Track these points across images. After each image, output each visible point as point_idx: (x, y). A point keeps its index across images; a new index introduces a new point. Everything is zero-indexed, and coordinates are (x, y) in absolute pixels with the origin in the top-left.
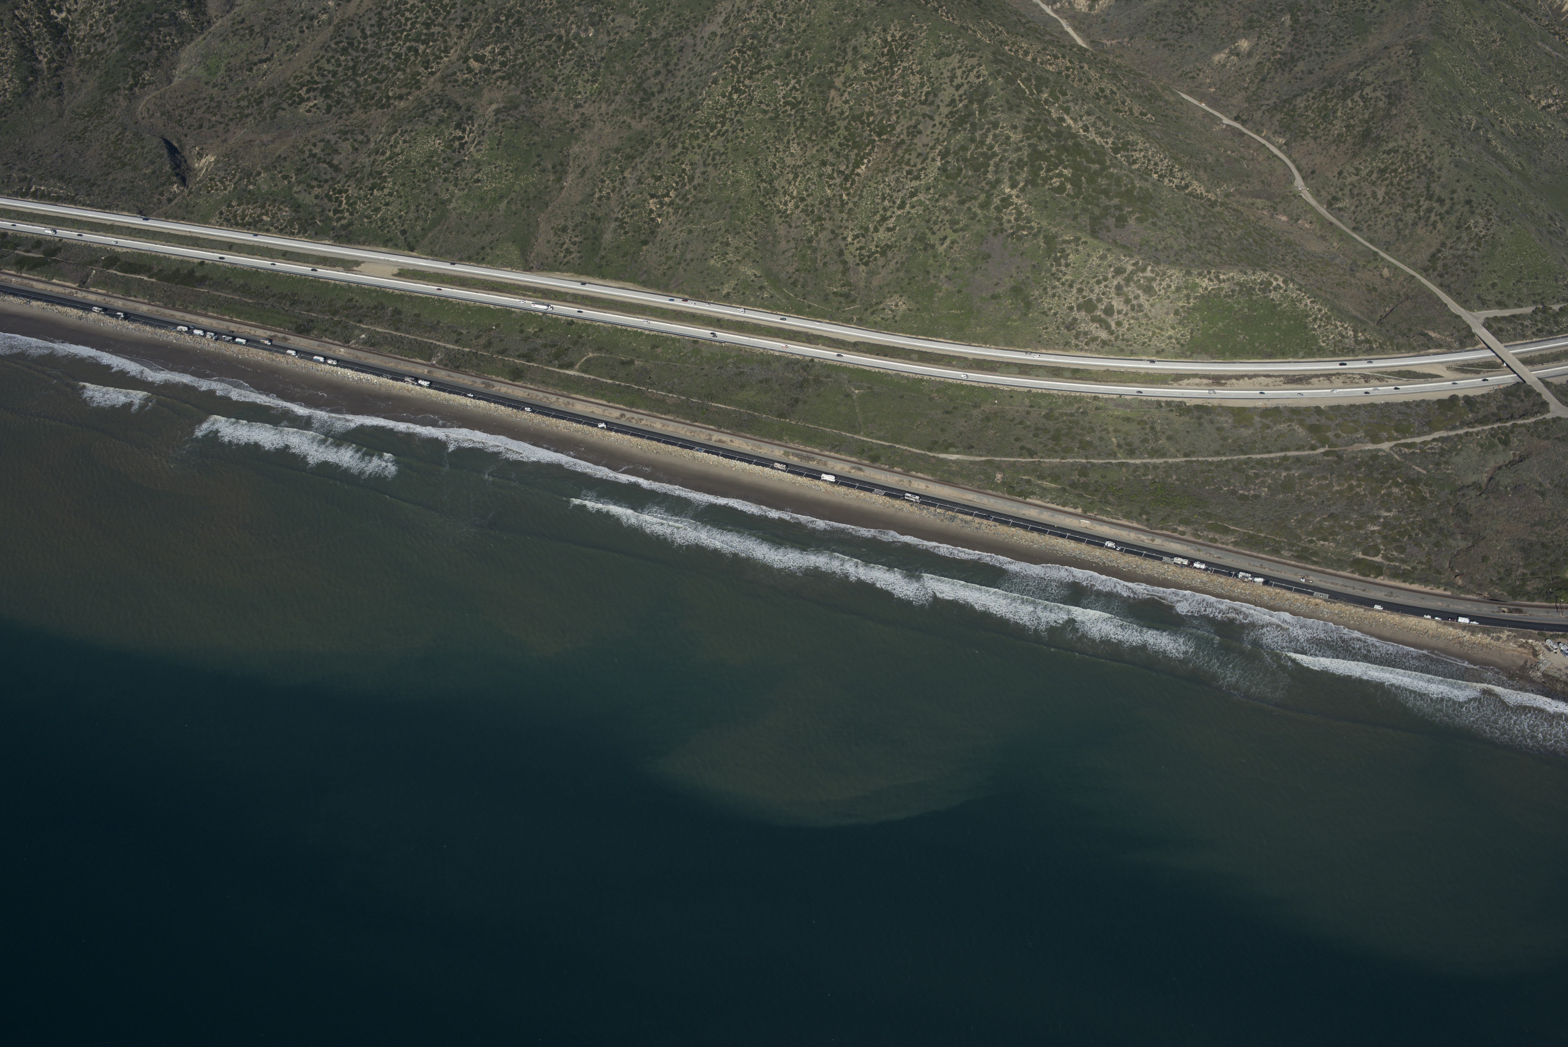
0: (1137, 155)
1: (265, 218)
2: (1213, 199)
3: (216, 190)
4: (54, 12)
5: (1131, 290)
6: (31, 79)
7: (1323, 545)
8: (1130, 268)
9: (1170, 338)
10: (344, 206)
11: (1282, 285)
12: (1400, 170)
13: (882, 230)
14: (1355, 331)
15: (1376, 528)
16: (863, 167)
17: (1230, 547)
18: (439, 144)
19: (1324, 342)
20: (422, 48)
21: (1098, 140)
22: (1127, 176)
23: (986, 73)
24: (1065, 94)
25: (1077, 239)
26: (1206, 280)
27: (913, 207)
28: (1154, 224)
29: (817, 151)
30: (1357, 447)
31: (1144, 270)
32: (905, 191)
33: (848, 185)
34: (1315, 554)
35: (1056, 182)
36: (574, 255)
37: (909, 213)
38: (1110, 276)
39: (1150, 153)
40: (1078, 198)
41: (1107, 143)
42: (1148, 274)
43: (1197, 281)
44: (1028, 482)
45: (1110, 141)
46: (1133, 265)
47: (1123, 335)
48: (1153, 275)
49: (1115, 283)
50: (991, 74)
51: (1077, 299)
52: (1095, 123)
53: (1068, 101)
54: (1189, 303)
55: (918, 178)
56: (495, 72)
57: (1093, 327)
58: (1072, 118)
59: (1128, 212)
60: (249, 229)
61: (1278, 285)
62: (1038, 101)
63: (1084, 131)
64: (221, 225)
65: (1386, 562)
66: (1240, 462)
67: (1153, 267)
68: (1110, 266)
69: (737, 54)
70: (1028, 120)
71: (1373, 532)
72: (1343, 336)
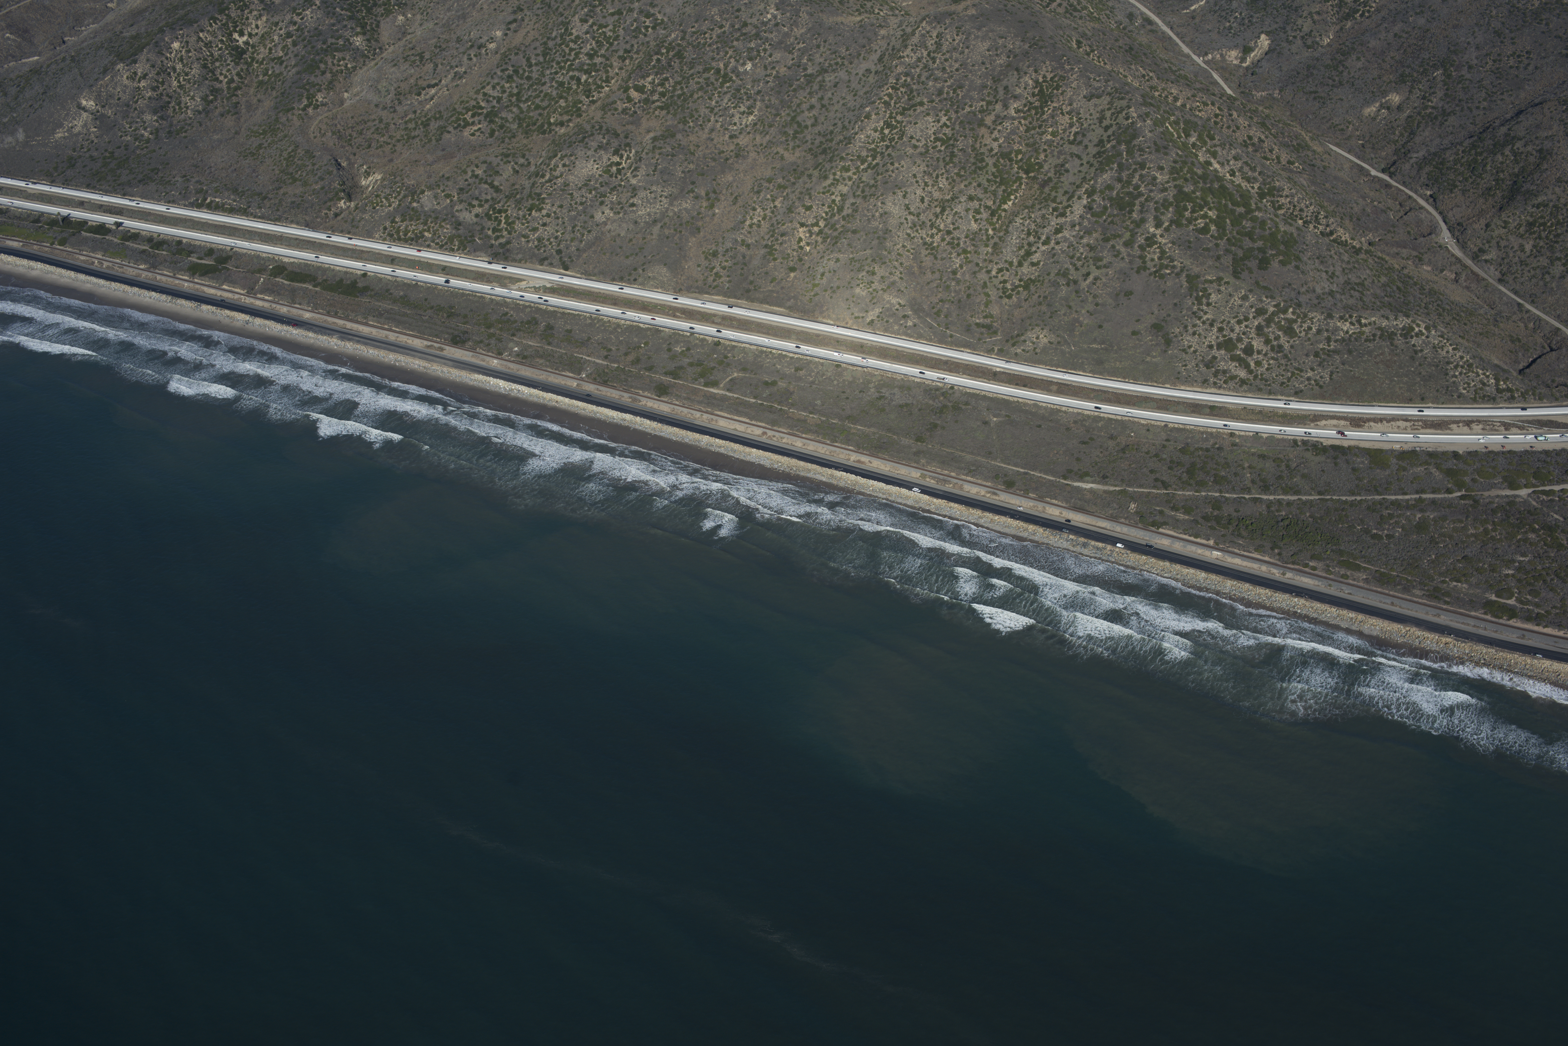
0: (1282, 200)
1: (426, 234)
2: (1358, 246)
3: (382, 206)
4: (236, 36)
5: (1271, 331)
6: (211, 97)
7: (1456, 586)
8: (1272, 309)
9: (1309, 379)
10: (503, 225)
11: (1424, 331)
12: (1549, 224)
13: (1026, 264)
14: (1497, 380)
15: (1511, 572)
16: (1010, 203)
17: (1361, 584)
18: (597, 169)
19: (1465, 389)
20: (584, 78)
21: (1244, 184)
22: (1271, 219)
23: (1135, 115)
24: (1212, 138)
25: (1219, 279)
26: (1348, 324)
27: (1058, 243)
28: (1297, 267)
29: (965, 186)
30: (1494, 492)
31: (1285, 311)
32: (1050, 228)
33: (995, 220)
34: (1447, 594)
35: (1201, 223)
36: (722, 279)
37: (1053, 248)
38: (1251, 316)
39: (1296, 199)
40: (1222, 239)
41: (1253, 188)
42: (1290, 315)
43: (1339, 324)
44: (1161, 512)
45: (1256, 186)
46: (1275, 306)
47: (1262, 375)
48: (1294, 317)
49: (1256, 323)
50: (1139, 116)
51: (1218, 337)
52: (1242, 167)
53: (1215, 146)
54: (1329, 346)
55: (1063, 215)
56: (654, 102)
57: (1232, 366)
58: (1218, 162)
59: (1272, 255)
60: (411, 244)
61: (1420, 331)
62: (1185, 145)
63: (1231, 175)
64: (385, 240)
65: (1518, 605)
66: (1374, 503)
67: (1294, 309)
68: (1252, 307)
69: (890, 90)
70: (1175, 162)
71: (1507, 575)
72: (1484, 384)
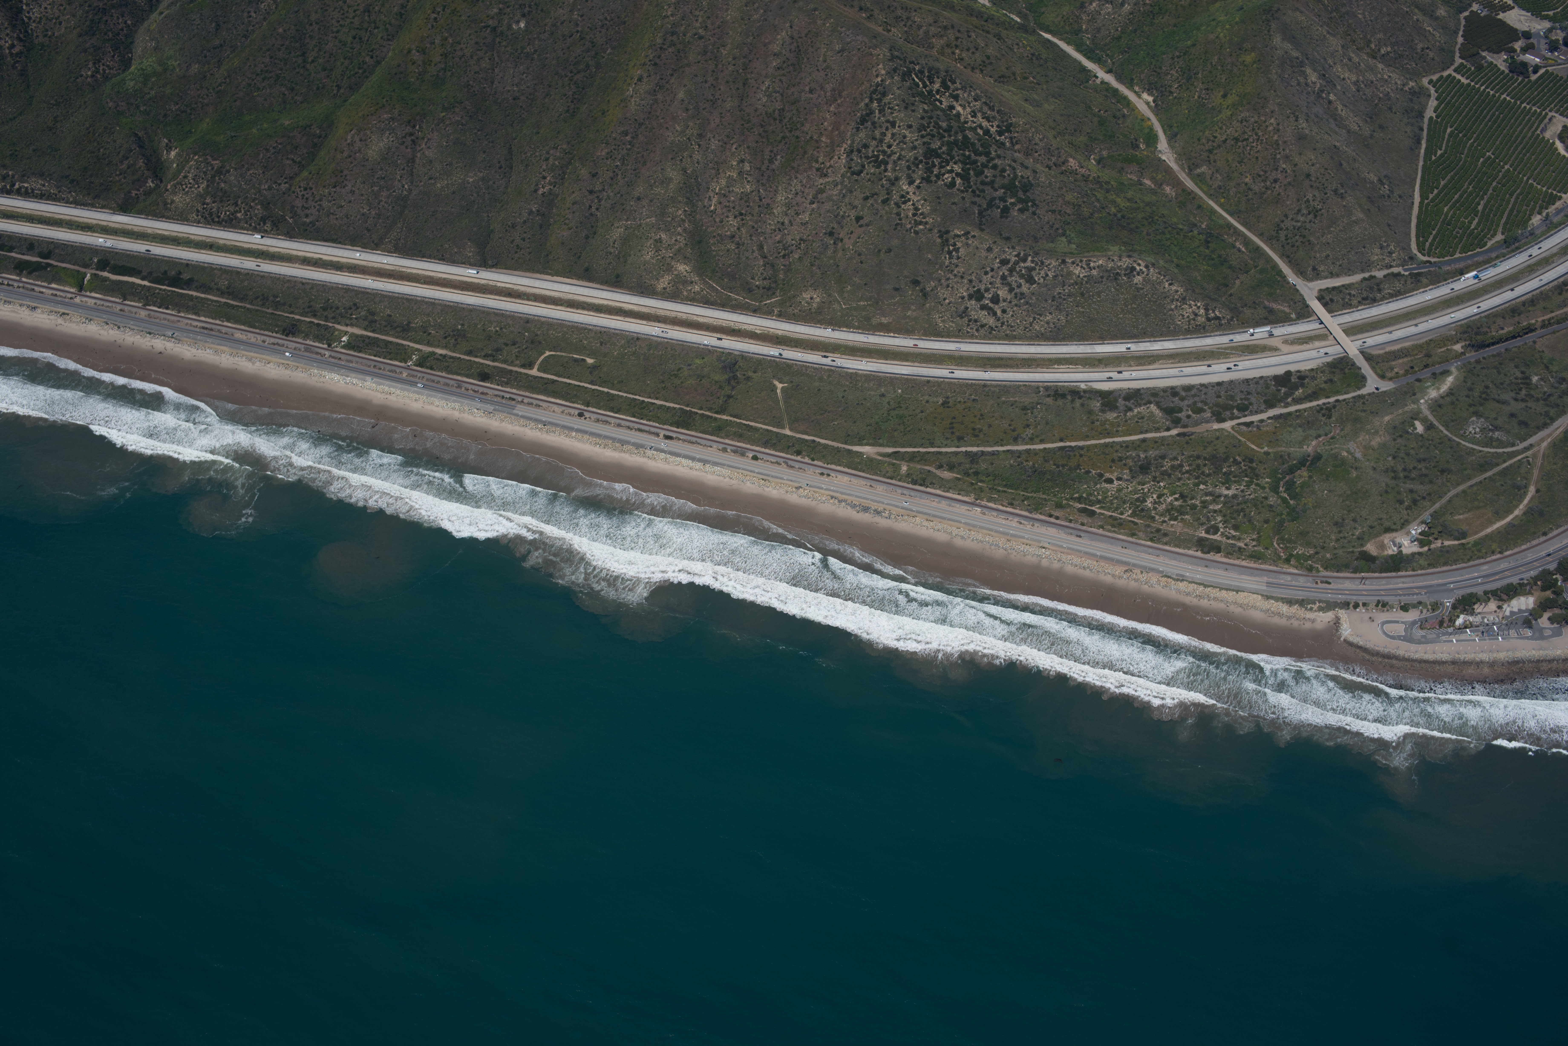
5: (1013, 279)
7: (1173, 526)
8: (1014, 259)
11: (1144, 269)
14: (1207, 310)
15: (1217, 507)
21: (985, 124)
24: (954, 82)
25: (967, 233)
26: (1079, 269)
28: (1034, 213)
30: (1204, 428)
31: (1024, 260)
32: (815, 188)
34: (1167, 534)
35: (948, 178)
38: (996, 267)
40: (967, 191)
41: (992, 126)
42: (1029, 264)
43: (1071, 269)
44: (929, 472)
45: (995, 123)
46: (1016, 256)
47: (1007, 321)
48: (1033, 265)
49: (1001, 273)
50: (888, 73)
51: (968, 289)
53: (957, 89)
54: (1064, 290)
57: (982, 315)
59: (1011, 204)
61: (1141, 270)
62: (930, 92)
63: (972, 116)
65: (1224, 540)
66: (1106, 445)
68: (996, 258)
70: (923, 118)
71: (1215, 511)
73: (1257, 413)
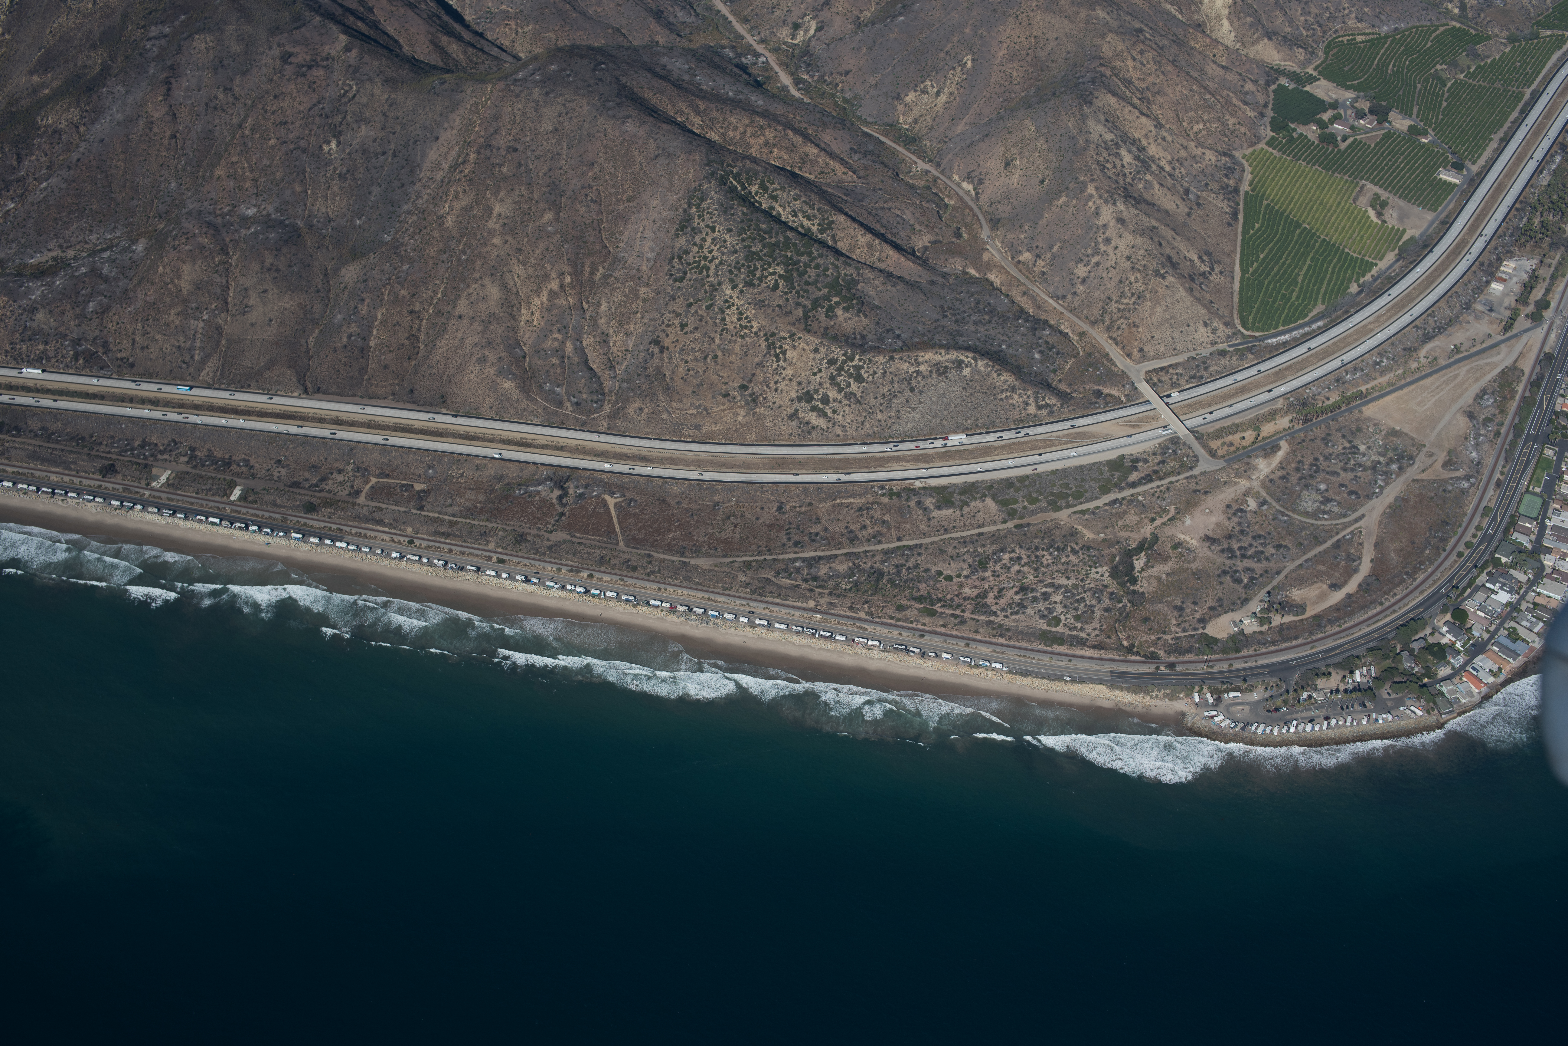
5: (843, 379)
7: (1015, 620)
9: (879, 420)
15: (1059, 598)
17: (939, 630)
19: (1010, 411)
21: (806, 222)
24: (772, 183)
25: (793, 335)
26: (907, 364)
30: (1041, 517)
31: (853, 359)
33: (587, 293)
35: (771, 281)
38: (824, 367)
40: (791, 293)
42: (857, 362)
43: (899, 365)
45: (817, 222)
46: (843, 355)
47: (838, 422)
48: (861, 363)
49: (829, 374)
51: (797, 391)
53: (776, 190)
54: (893, 387)
57: (813, 417)
58: (781, 206)
59: (836, 302)
62: (749, 195)
63: (793, 216)
65: (1066, 632)
67: (860, 355)
68: (823, 358)
71: (1056, 602)
73: (1091, 499)
